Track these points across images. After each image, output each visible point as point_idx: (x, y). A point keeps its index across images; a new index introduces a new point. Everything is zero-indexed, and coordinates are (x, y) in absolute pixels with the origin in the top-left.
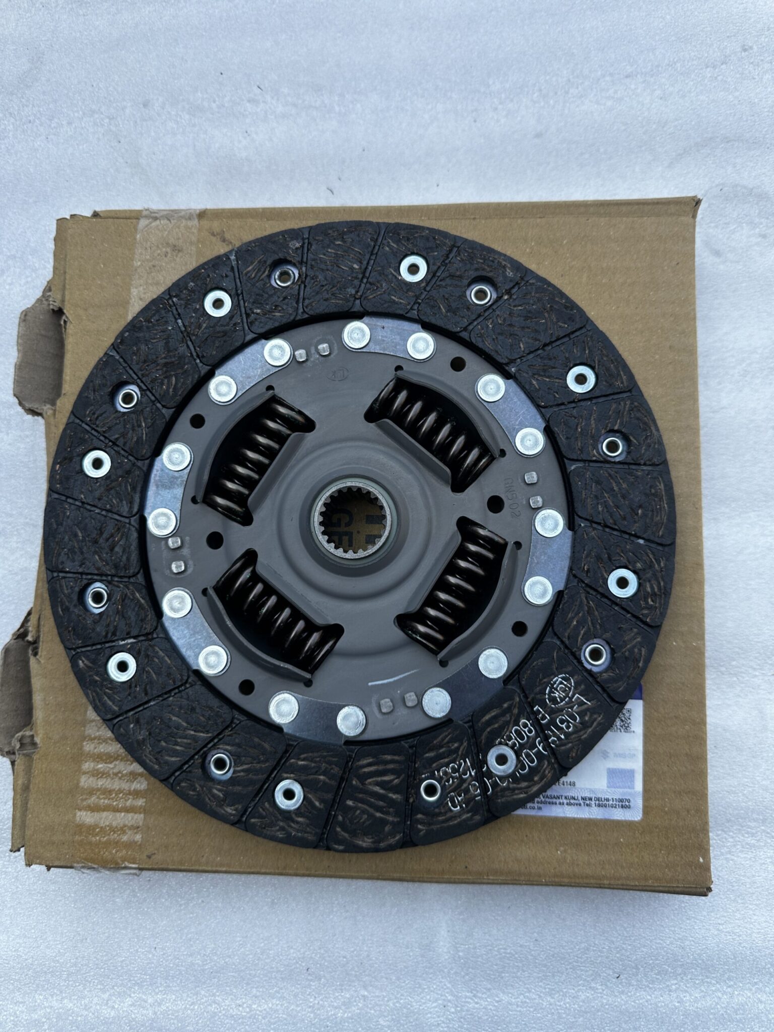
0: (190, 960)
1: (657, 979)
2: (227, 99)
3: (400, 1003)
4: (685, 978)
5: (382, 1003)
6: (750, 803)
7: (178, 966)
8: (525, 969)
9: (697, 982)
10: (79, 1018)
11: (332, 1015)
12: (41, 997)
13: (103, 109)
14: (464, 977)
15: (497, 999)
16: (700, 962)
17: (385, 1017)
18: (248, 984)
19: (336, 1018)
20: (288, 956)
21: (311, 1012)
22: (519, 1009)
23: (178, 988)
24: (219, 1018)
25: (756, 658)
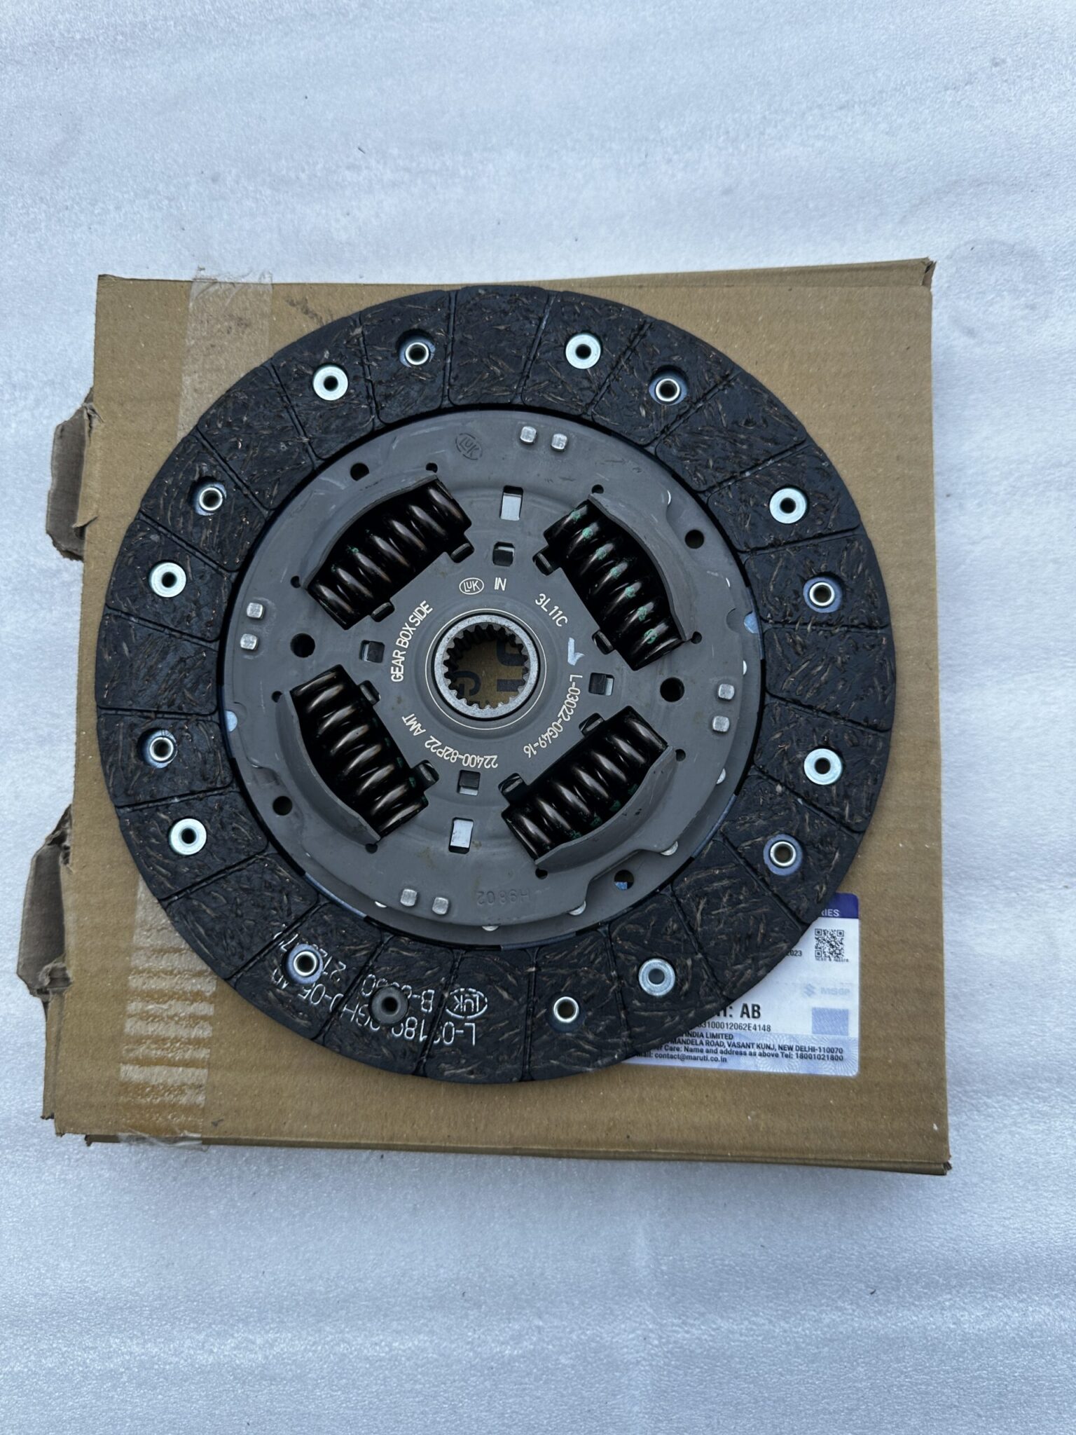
0: (309, 1286)
1: (926, 1293)
2: (320, 166)
3: (586, 1335)
4: (962, 1291)
5: (561, 1335)
6: (1039, 1058)
7: (293, 1295)
8: (749, 1285)
9: (979, 1296)
10: (168, 1367)
11: (497, 1353)
12: (117, 1341)
13: (161, 187)
14: (669, 1299)
15: (714, 1326)
16: (981, 1269)
17: (567, 1353)
18: (386, 1316)
19: (503, 1356)
20: (437, 1276)
21: (471, 1350)
22: (742, 1339)
23: (294, 1324)
24: (350, 1361)
25: (1041, 866)
